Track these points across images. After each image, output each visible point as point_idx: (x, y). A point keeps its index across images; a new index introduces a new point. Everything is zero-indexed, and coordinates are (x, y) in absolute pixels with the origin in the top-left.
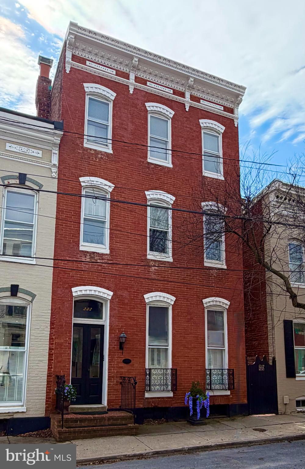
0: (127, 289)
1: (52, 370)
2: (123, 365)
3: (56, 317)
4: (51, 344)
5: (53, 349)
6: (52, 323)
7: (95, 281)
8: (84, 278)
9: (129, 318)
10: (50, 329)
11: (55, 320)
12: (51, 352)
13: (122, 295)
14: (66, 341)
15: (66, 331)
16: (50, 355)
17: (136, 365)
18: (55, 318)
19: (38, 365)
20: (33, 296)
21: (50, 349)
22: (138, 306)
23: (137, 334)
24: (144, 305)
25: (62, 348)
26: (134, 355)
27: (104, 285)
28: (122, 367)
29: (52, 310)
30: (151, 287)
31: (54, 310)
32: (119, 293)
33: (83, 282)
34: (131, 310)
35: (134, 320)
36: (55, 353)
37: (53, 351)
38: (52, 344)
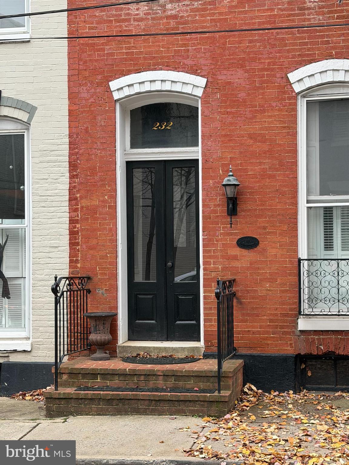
0: (242, 66)
1: (79, 265)
2: (238, 251)
3: (81, 152)
4: (73, 209)
5: (77, 222)
6: (73, 166)
7: (163, 58)
8: (137, 53)
9: (251, 136)
10: (70, 178)
11: (78, 159)
12: (75, 227)
13: (229, 83)
14: (103, 201)
15: (102, 181)
16: (73, 233)
17: (273, 252)
18: (77, 153)
19: (50, 255)
20: (31, 110)
21: (72, 221)
22: (274, 104)
23: (273, 176)
24: (289, 98)
25: (96, 219)
26: (265, 228)
27: (184, 64)
28: (235, 258)
29: (70, 136)
30: (309, 50)
31: (75, 136)
32: (222, 77)
33: (135, 65)
34: (255, 117)
35: (264, 141)
36: (82, 230)
37: (78, 226)
38: (76, 210)
